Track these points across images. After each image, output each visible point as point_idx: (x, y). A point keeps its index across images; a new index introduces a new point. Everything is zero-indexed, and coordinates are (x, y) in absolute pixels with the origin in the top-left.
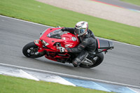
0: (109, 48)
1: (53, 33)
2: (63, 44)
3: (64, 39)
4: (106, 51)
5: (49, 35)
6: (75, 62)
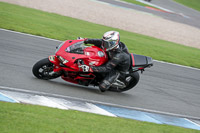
0: (147, 66)
1: (74, 47)
2: (86, 61)
3: (88, 54)
4: (142, 70)
5: (68, 49)
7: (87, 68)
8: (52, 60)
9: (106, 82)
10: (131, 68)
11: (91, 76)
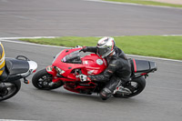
4: (146, 75)
5: (64, 59)
6: (103, 94)
7: (85, 78)
8: (50, 71)
9: (106, 90)
10: (133, 74)
11: (92, 85)
